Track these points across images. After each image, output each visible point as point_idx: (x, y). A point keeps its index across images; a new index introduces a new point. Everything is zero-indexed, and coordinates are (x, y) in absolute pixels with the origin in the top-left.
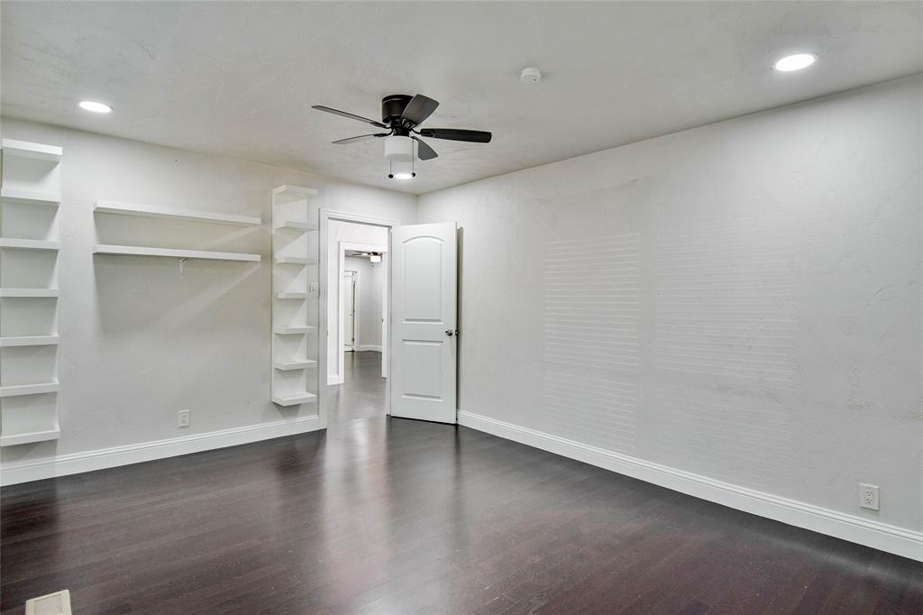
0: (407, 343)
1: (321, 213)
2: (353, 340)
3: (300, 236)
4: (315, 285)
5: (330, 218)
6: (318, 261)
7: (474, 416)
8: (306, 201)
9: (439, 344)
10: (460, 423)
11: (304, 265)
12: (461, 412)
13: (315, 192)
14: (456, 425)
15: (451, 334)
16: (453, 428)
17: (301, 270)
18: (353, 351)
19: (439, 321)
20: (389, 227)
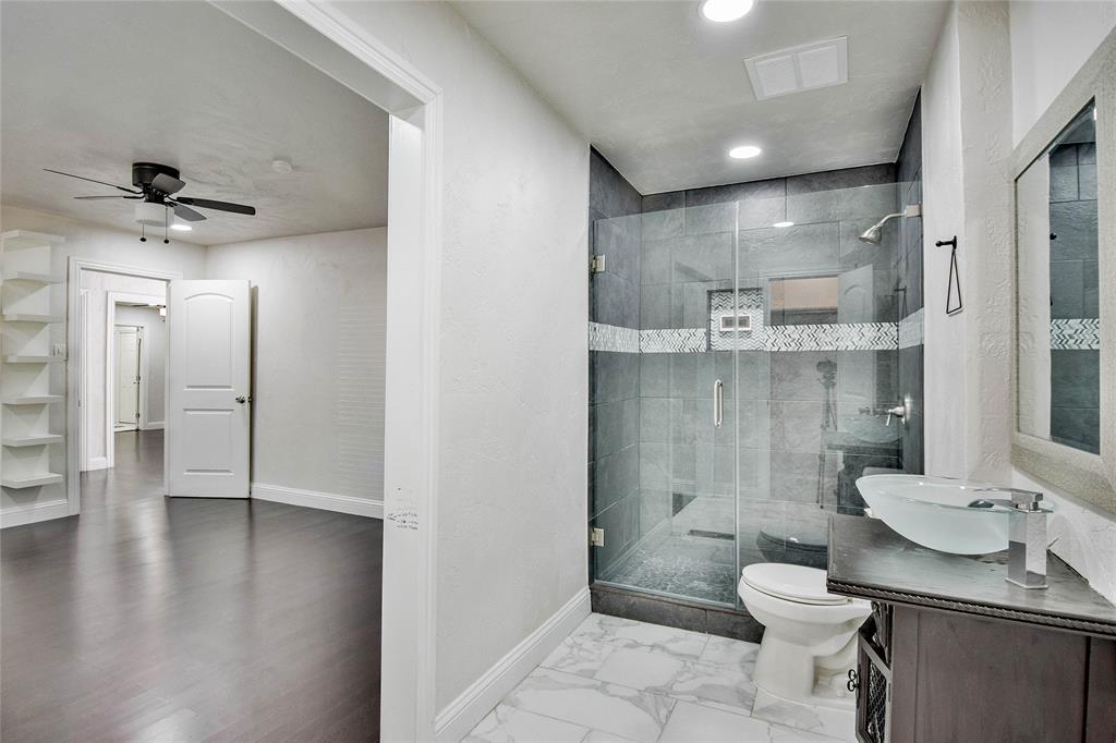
0: (188, 412)
1: (71, 261)
2: (138, 415)
3: (40, 288)
4: (61, 347)
5: (83, 269)
6: (65, 319)
7: (270, 487)
8: (48, 248)
9: (229, 413)
10: (254, 496)
11: (46, 324)
12: (256, 485)
13: (63, 239)
14: (249, 499)
15: (243, 402)
16: (245, 503)
17: (42, 328)
18: (137, 430)
19: (229, 387)
20: (168, 281)
